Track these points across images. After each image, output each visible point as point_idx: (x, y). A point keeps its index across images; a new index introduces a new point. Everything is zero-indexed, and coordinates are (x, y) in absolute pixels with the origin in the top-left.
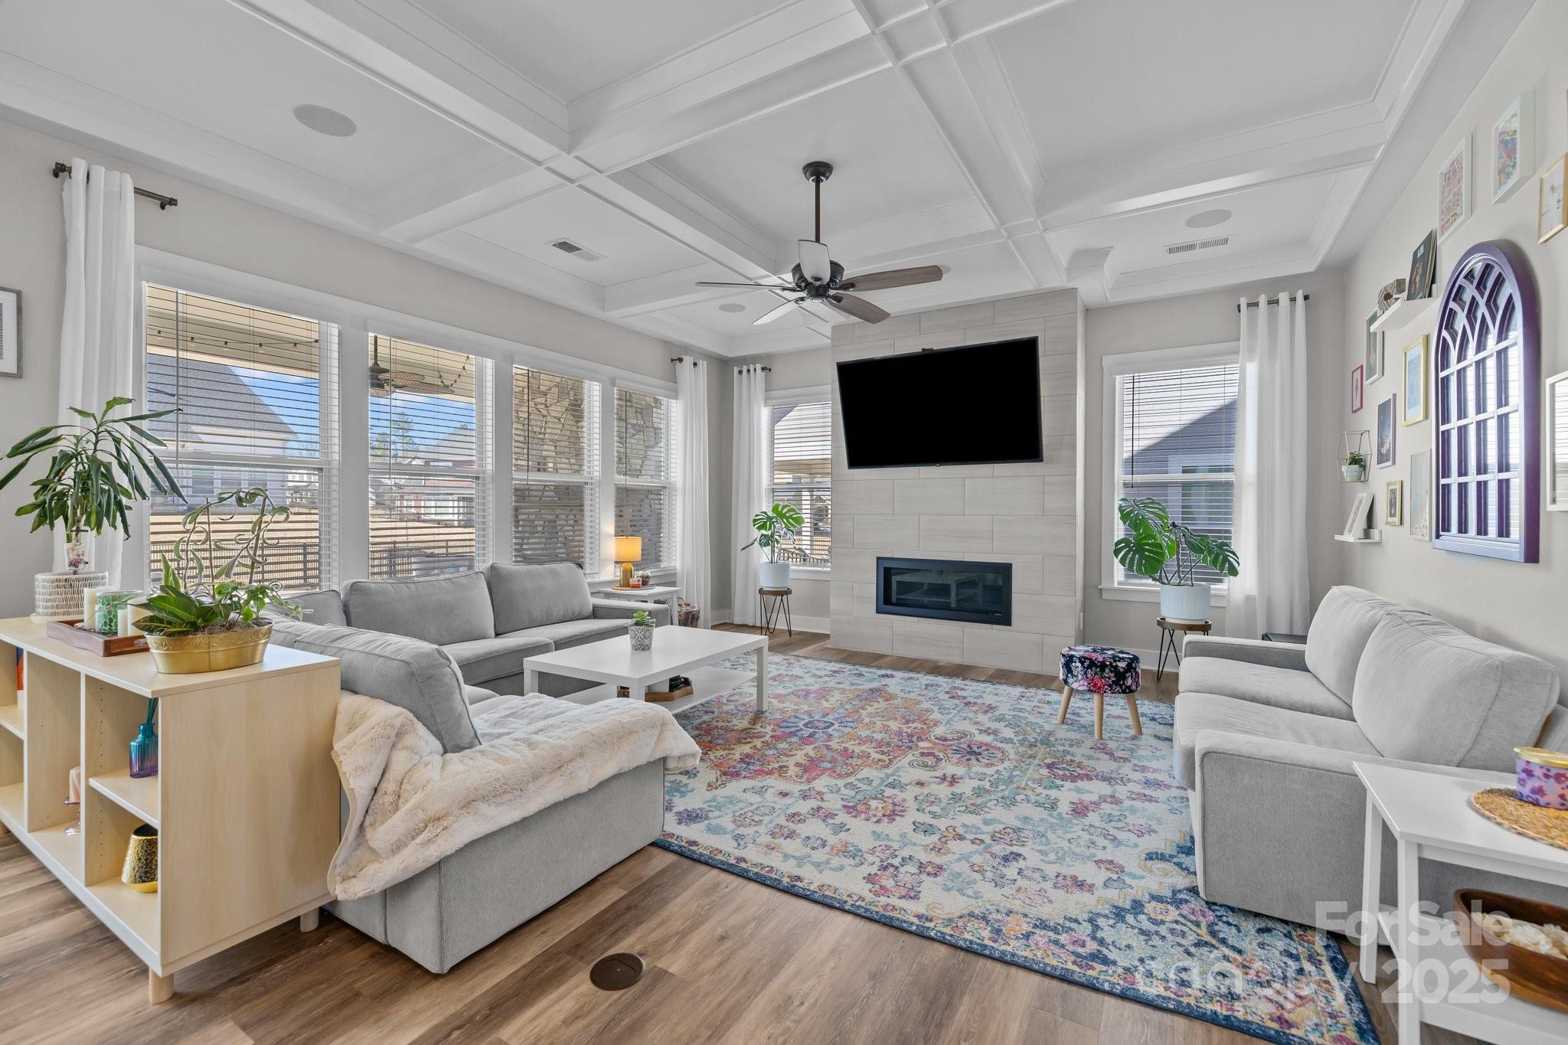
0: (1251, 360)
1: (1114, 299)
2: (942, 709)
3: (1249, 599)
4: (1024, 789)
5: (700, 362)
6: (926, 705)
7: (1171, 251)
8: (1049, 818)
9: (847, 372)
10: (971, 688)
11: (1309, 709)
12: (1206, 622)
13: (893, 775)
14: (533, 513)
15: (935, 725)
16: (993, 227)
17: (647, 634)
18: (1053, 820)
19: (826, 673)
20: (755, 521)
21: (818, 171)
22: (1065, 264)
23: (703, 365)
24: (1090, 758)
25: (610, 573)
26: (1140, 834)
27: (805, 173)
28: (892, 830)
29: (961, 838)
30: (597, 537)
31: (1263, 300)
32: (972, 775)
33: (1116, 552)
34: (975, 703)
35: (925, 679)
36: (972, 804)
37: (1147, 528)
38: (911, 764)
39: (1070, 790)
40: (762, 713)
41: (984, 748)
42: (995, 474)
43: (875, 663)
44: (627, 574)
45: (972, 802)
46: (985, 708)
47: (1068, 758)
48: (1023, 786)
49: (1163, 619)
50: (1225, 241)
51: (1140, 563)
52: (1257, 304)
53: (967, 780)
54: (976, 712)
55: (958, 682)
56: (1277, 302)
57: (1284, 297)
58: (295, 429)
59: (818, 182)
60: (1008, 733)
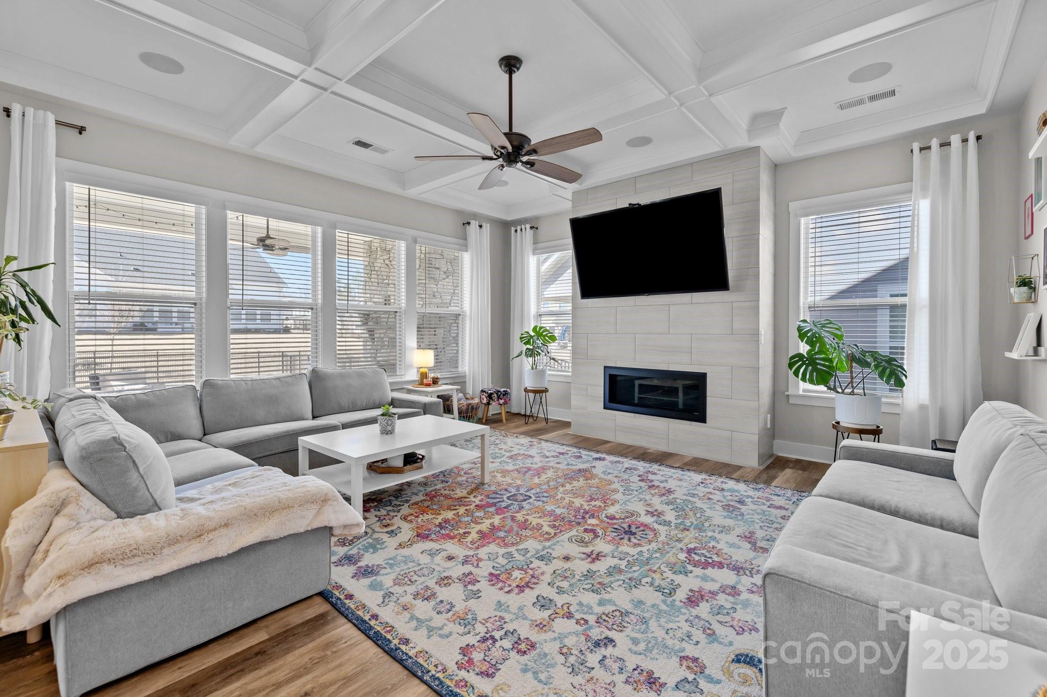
0: (924, 197)
1: (796, 154)
2: (627, 491)
3: (923, 408)
4: (655, 572)
5: (484, 225)
6: (616, 486)
7: (842, 107)
8: (662, 604)
9: (578, 225)
10: (661, 473)
11: (938, 523)
12: (878, 427)
13: (549, 547)
14: (383, 333)
15: (612, 504)
16: (663, 97)
17: (390, 422)
18: (664, 607)
19: (555, 454)
20: (521, 338)
21: (511, 64)
22: (745, 127)
23: (487, 227)
24: (732, 545)
25: (413, 375)
26: (741, 631)
27: (500, 66)
28: (514, 601)
29: (569, 616)
30: (404, 350)
31: (935, 143)
32: (616, 554)
33: (791, 366)
34: (658, 487)
35: (628, 463)
36: (600, 583)
37: (823, 344)
38: (570, 540)
39: (697, 576)
40: (483, 484)
41: (641, 528)
42: (694, 301)
43: (598, 448)
44: (424, 376)
45: (600, 580)
46: (663, 491)
47: (713, 543)
48: (655, 569)
49: (838, 423)
50: (893, 93)
51: (811, 375)
52: (929, 148)
53: (608, 558)
54: (653, 495)
55: (655, 467)
56: (949, 144)
57: (955, 140)
58: (286, 281)
59: (511, 73)
60: (670, 516)
